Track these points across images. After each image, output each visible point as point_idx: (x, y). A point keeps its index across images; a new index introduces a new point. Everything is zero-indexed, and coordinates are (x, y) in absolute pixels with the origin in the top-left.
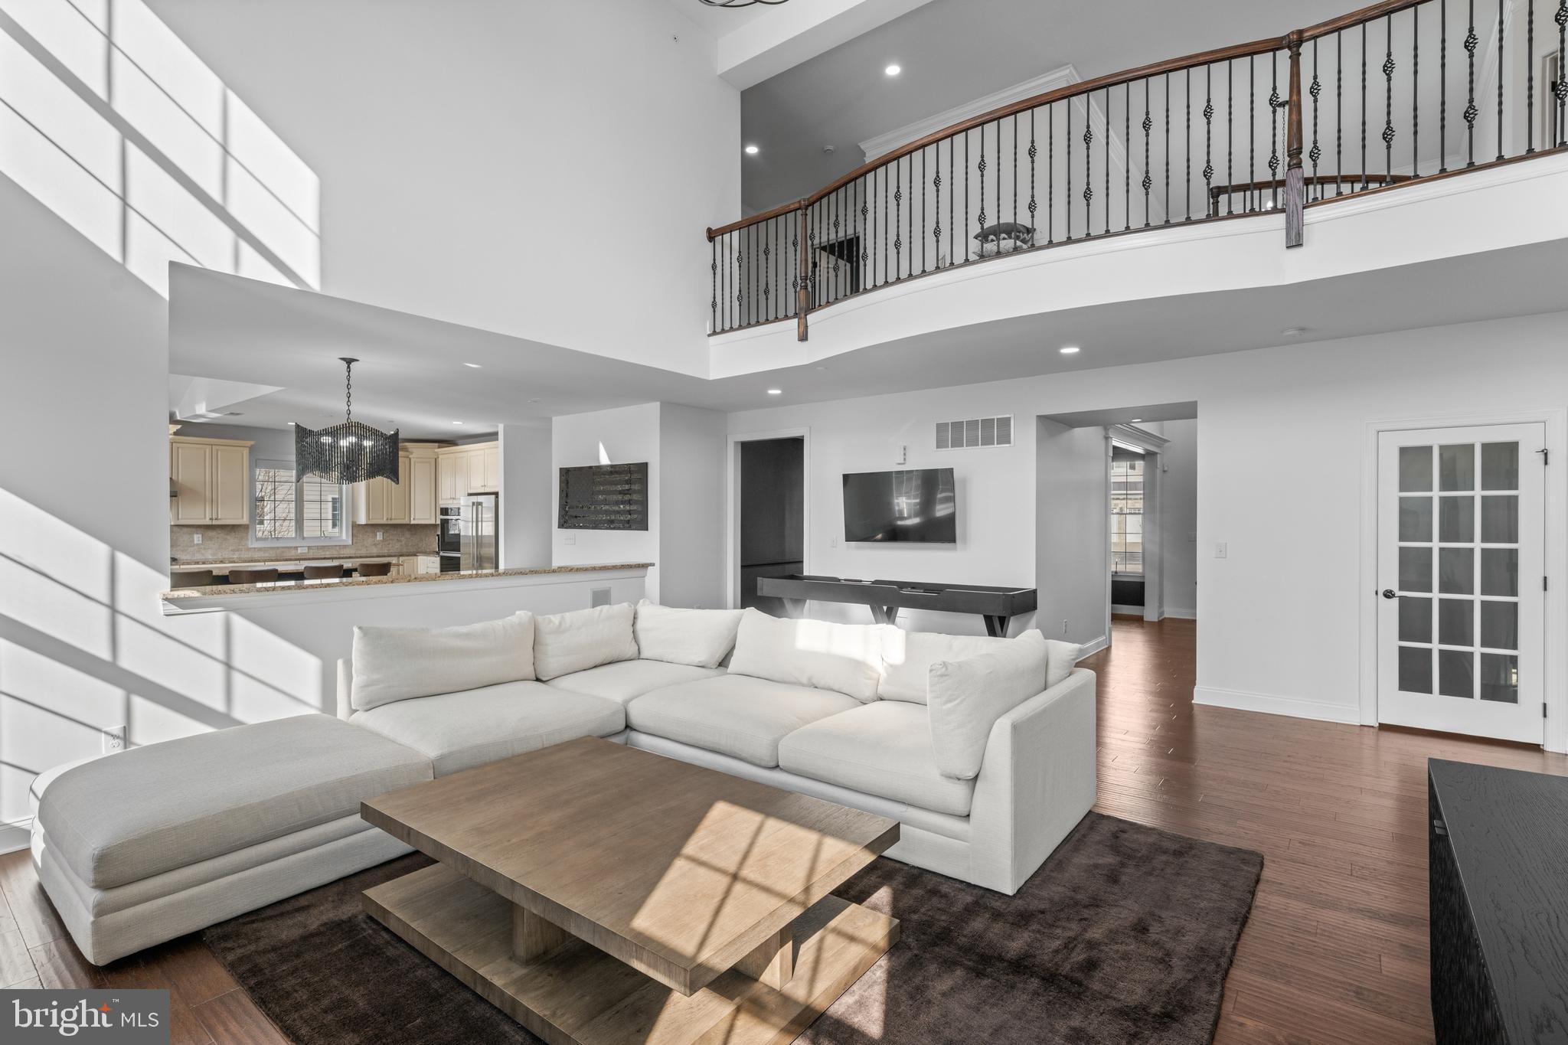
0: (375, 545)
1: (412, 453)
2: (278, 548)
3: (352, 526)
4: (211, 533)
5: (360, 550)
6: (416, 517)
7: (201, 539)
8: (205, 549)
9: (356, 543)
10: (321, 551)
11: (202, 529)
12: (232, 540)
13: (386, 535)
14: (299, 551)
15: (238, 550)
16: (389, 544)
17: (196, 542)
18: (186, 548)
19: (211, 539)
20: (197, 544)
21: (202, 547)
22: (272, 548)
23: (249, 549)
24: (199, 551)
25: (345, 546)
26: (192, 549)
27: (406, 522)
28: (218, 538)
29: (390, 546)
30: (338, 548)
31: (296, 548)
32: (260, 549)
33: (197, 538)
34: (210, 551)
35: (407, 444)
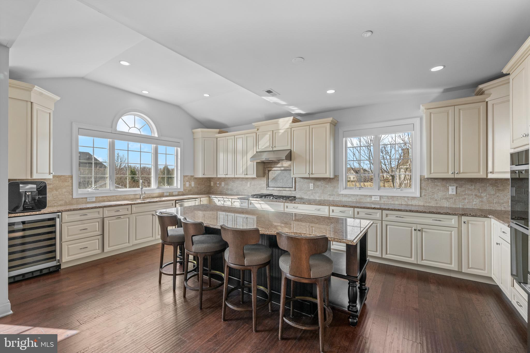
0: (446, 199)
1: (489, 95)
2: (357, 195)
3: (421, 180)
4: (319, 183)
5: (429, 202)
6: (496, 170)
7: (313, 186)
8: (315, 193)
9: (425, 195)
10: (391, 200)
11: (314, 181)
12: (329, 187)
13: (459, 190)
14: (373, 198)
15: (332, 195)
16: (465, 199)
17: (311, 188)
18: (306, 192)
19: (318, 186)
20: (312, 190)
21: (314, 191)
22: (354, 195)
23: (339, 195)
24: (312, 194)
25: (414, 198)
26: (309, 192)
27: (482, 175)
28: (322, 186)
29: (467, 201)
30: (406, 199)
31: (371, 196)
32: (346, 195)
33: (311, 185)
34: (317, 194)
35: (481, 87)
